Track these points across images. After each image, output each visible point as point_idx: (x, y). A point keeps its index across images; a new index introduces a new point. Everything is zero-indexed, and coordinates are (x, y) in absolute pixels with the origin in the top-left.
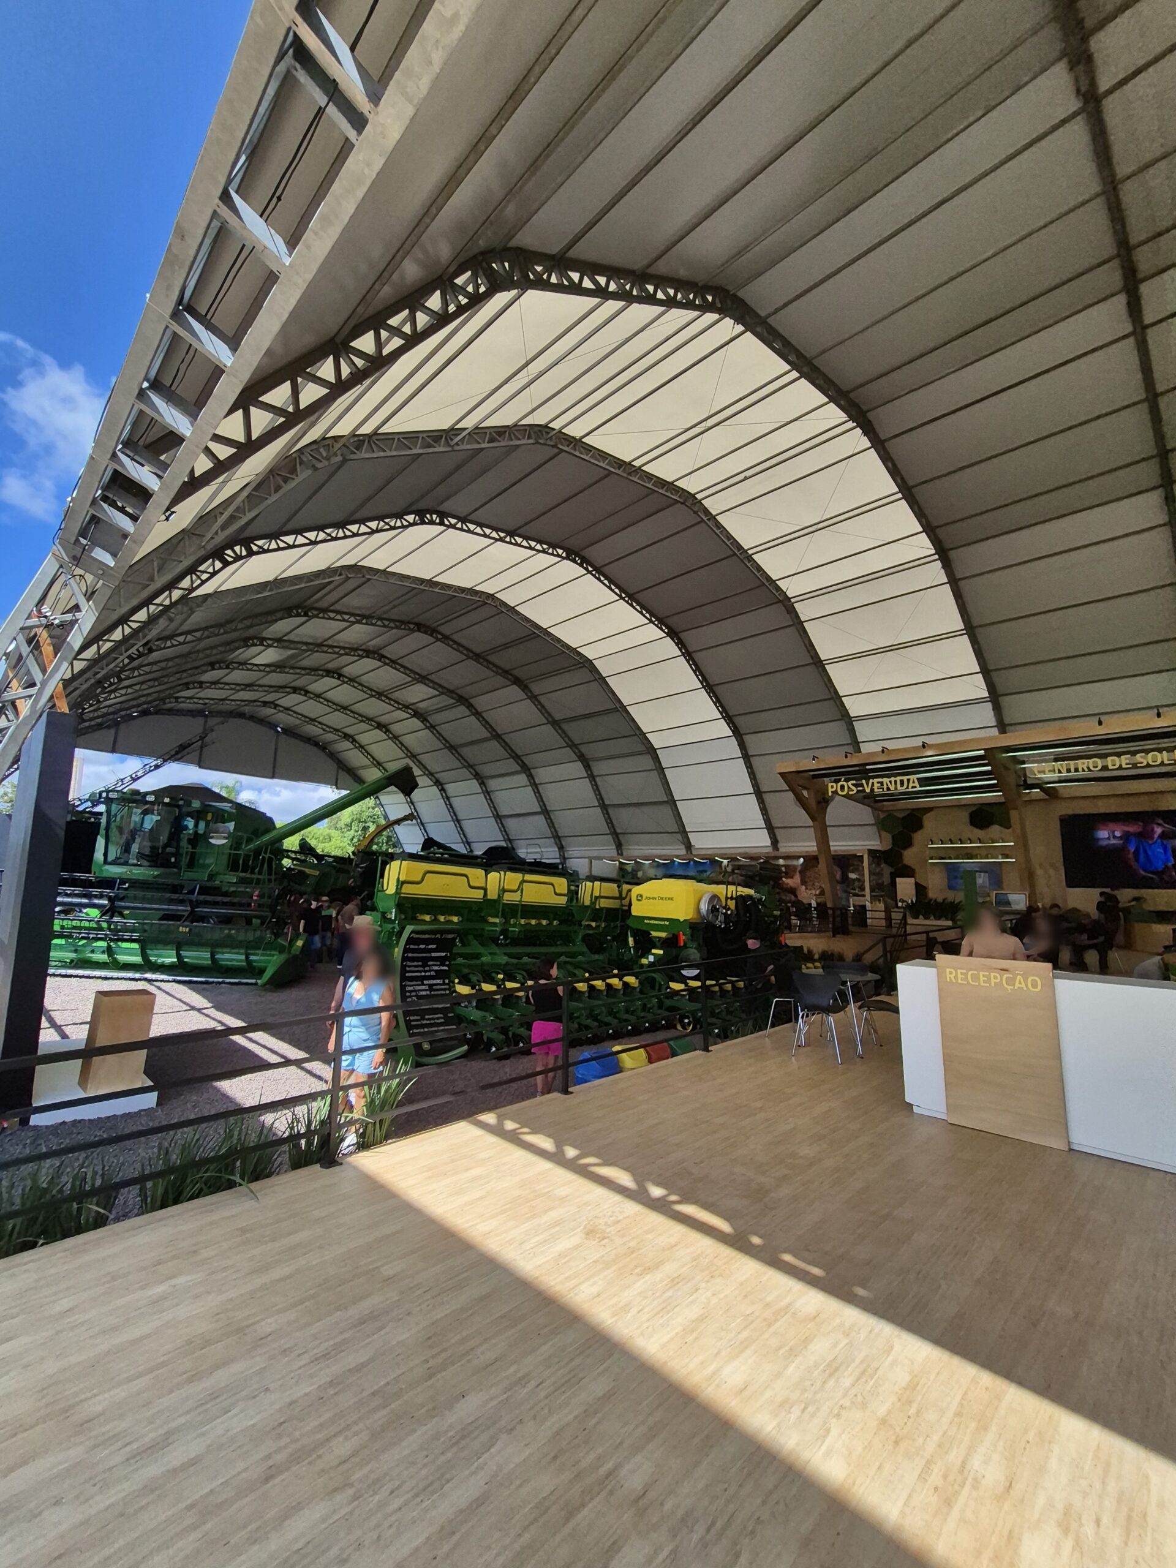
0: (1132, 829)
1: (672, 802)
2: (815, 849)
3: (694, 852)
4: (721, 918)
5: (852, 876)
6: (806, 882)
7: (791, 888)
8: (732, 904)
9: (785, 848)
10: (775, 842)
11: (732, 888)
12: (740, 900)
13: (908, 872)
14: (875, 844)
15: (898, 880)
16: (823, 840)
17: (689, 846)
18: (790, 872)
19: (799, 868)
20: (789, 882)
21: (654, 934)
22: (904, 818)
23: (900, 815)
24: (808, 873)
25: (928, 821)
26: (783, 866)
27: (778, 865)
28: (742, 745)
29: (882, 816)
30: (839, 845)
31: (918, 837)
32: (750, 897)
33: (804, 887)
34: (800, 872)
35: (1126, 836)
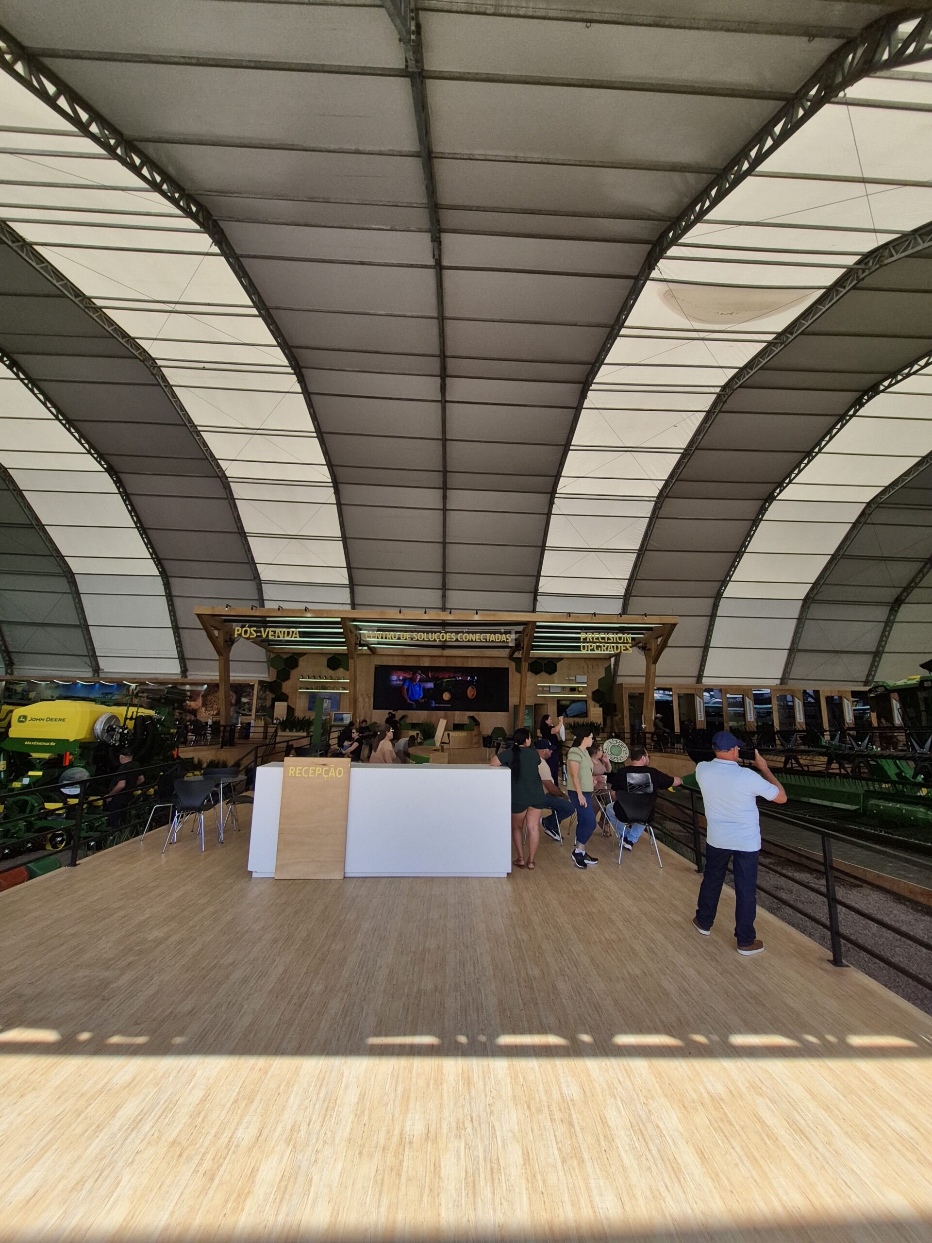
0: (408, 676)
1: (84, 627)
2: (218, 678)
3: (102, 675)
4: (118, 737)
5: (244, 700)
6: (206, 705)
7: (193, 709)
8: (130, 724)
9: (192, 676)
10: (184, 671)
11: (133, 709)
12: (140, 721)
13: (283, 698)
14: (265, 676)
15: (277, 703)
16: (225, 670)
17: (97, 670)
18: (193, 696)
19: (202, 693)
20: (192, 704)
21: (35, 755)
22: (287, 658)
23: (285, 656)
24: (209, 698)
25: (302, 662)
26: (188, 691)
27: (184, 690)
28: (167, 585)
29: (272, 656)
30: (236, 676)
31: (294, 673)
32: (150, 717)
33: (204, 709)
34: (203, 696)
35: (405, 680)
